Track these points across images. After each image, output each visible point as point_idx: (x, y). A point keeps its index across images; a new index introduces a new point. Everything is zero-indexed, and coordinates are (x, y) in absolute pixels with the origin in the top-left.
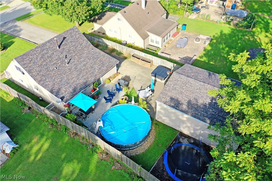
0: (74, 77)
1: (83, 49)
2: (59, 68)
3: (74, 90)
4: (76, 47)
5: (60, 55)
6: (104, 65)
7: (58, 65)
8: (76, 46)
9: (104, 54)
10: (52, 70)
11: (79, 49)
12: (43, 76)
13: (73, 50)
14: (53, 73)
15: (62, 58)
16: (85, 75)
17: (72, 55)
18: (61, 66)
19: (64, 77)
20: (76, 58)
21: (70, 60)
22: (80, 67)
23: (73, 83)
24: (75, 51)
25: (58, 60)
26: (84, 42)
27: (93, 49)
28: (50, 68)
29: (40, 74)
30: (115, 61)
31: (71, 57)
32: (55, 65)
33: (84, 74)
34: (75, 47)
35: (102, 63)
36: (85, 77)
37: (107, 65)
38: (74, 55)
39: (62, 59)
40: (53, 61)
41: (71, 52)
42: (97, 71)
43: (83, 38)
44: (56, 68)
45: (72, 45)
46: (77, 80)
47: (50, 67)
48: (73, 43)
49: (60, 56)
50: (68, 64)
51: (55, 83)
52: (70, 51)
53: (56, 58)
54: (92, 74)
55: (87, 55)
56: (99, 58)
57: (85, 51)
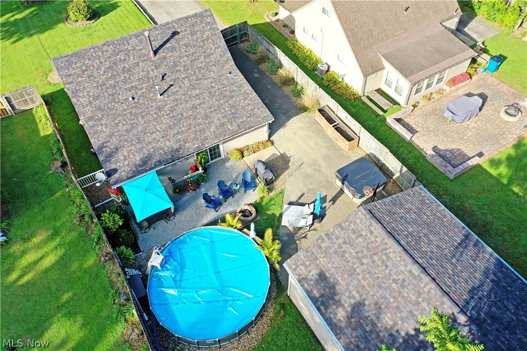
0: (158, 131)
1: (209, 67)
2: (139, 99)
3: (144, 162)
4: (194, 60)
5: (153, 70)
6: (236, 120)
7: (139, 92)
8: (194, 58)
9: (248, 91)
10: (121, 101)
11: (199, 66)
12: (100, 109)
13: (185, 66)
14: (122, 108)
15: (152, 79)
16: (182, 132)
17: (177, 76)
18: (145, 95)
19: (139, 123)
20: (184, 84)
21: (169, 88)
22: (183, 108)
23: (150, 143)
24: (188, 69)
25: (144, 80)
26: (217, 50)
27: (230, 73)
28: (120, 96)
29: (94, 103)
30: (265, 116)
31: (174, 80)
32: (133, 92)
33: (183, 129)
34: (191, 59)
35: (233, 113)
36: (180, 137)
37: (242, 120)
38: (183, 76)
39: (153, 81)
40: (132, 82)
41: (178, 68)
42: (212, 130)
43: (218, 42)
44: (133, 98)
45: (186, 54)
46: (162, 140)
47: (121, 94)
48: (191, 50)
49: (151, 73)
50: (161, 95)
51: (115, 132)
52: (177, 66)
53: (141, 77)
54: (198, 134)
55: (211, 83)
56: (234, 99)
57: (211, 73)
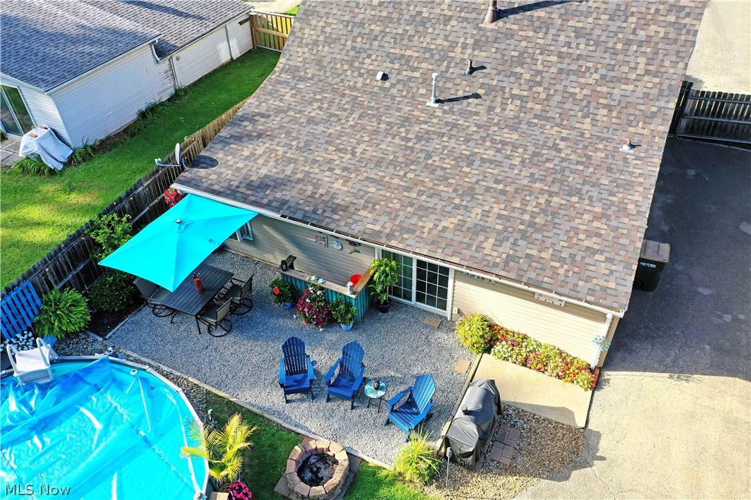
7: (405, 73)
10: (362, 71)
11: (572, 90)
12: (319, 62)
13: (539, 72)
14: (351, 83)
15: (449, 63)
17: (504, 84)
18: (411, 84)
19: (343, 121)
20: (503, 109)
21: (467, 97)
22: (444, 147)
25: (432, 55)
27: (632, 146)
28: (368, 61)
29: (320, 48)
31: (491, 90)
32: (397, 66)
38: (515, 91)
44: (385, 77)
50: (437, 101)
